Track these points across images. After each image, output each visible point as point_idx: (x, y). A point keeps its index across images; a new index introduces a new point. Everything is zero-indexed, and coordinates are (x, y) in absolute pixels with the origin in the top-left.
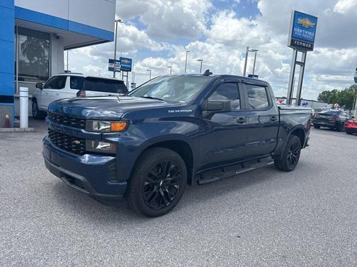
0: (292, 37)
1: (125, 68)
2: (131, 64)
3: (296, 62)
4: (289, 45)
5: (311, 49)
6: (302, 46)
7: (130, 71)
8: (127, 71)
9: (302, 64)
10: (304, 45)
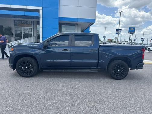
1: (132, 32)
2: (134, 30)
7: (134, 33)
8: (132, 33)
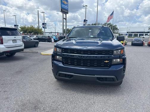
0: (61, 8)
3: (64, 18)
4: (61, 11)
5: (68, 13)
6: (65, 12)
9: (66, 19)
10: (65, 11)
